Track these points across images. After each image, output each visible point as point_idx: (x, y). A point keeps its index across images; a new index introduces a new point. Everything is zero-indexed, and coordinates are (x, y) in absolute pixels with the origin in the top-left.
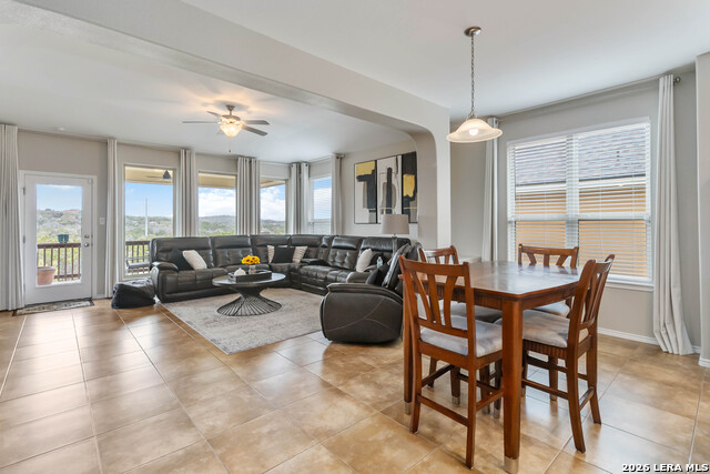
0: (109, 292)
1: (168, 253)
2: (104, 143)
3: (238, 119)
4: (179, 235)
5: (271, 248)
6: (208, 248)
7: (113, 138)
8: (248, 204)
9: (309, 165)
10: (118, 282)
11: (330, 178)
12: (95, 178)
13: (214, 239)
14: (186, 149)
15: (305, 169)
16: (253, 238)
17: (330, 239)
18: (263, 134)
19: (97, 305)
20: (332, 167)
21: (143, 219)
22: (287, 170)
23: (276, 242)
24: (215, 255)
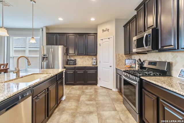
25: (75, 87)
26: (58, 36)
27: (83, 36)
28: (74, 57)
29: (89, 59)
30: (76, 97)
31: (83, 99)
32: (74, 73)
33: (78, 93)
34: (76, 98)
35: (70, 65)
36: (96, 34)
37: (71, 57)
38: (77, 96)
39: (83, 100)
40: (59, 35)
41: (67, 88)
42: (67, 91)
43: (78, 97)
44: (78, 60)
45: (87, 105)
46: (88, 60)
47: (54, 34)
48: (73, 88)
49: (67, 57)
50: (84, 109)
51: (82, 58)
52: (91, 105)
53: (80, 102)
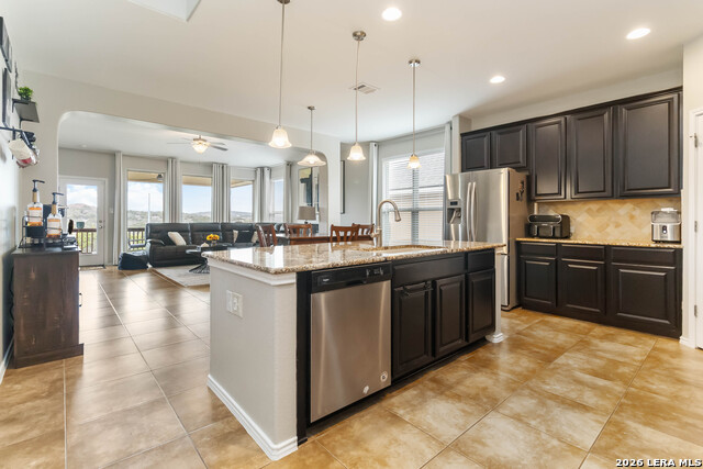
0: (116, 261)
1: (158, 233)
2: (113, 155)
3: (205, 141)
4: (167, 221)
5: (236, 232)
6: (187, 231)
7: (119, 152)
8: (221, 200)
9: (270, 169)
10: (122, 252)
11: (282, 180)
12: (107, 180)
13: (192, 225)
14: (172, 158)
15: (267, 173)
16: (223, 225)
17: (279, 226)
18: (225, 150)
19: (108, 269)
20: (283, 171)
21: (146, 213)
22: (253, 174)
23: (240, 227)
24: (192, 236)
25: (555, 320)
26: (497, 138)
27: (603, 115)
28: (559, 206)
29: (637, 212)
30: (546, 349)
31: (571, 362)
32: (554, 267)
33: (558, 342)
34: (542, 351)
35: (539, 236)
36: (679, 89)
37: (546, 207)
38: (550, 347)
39: (568, 365)
40: (500, 134)
41: (524, 318)
42: (518, 325)
43: (552, 350)
44: (579, 219)
45: (579, 382)
46: (632, 217)
47: (483, 134)
48: (548, 322)
49: (531, 209)
50: (555, 386)
51: (598, 210)
52: (594, 387)
53: (552, 366)
